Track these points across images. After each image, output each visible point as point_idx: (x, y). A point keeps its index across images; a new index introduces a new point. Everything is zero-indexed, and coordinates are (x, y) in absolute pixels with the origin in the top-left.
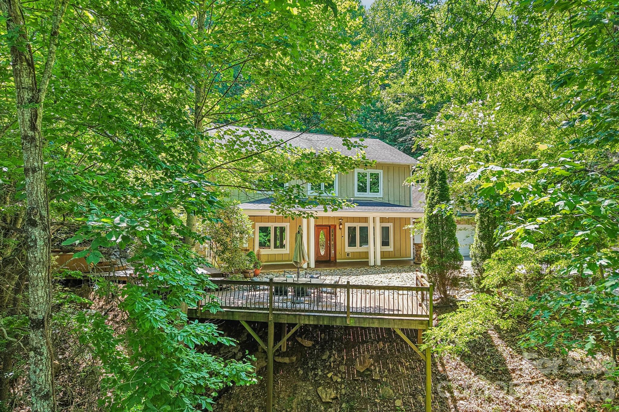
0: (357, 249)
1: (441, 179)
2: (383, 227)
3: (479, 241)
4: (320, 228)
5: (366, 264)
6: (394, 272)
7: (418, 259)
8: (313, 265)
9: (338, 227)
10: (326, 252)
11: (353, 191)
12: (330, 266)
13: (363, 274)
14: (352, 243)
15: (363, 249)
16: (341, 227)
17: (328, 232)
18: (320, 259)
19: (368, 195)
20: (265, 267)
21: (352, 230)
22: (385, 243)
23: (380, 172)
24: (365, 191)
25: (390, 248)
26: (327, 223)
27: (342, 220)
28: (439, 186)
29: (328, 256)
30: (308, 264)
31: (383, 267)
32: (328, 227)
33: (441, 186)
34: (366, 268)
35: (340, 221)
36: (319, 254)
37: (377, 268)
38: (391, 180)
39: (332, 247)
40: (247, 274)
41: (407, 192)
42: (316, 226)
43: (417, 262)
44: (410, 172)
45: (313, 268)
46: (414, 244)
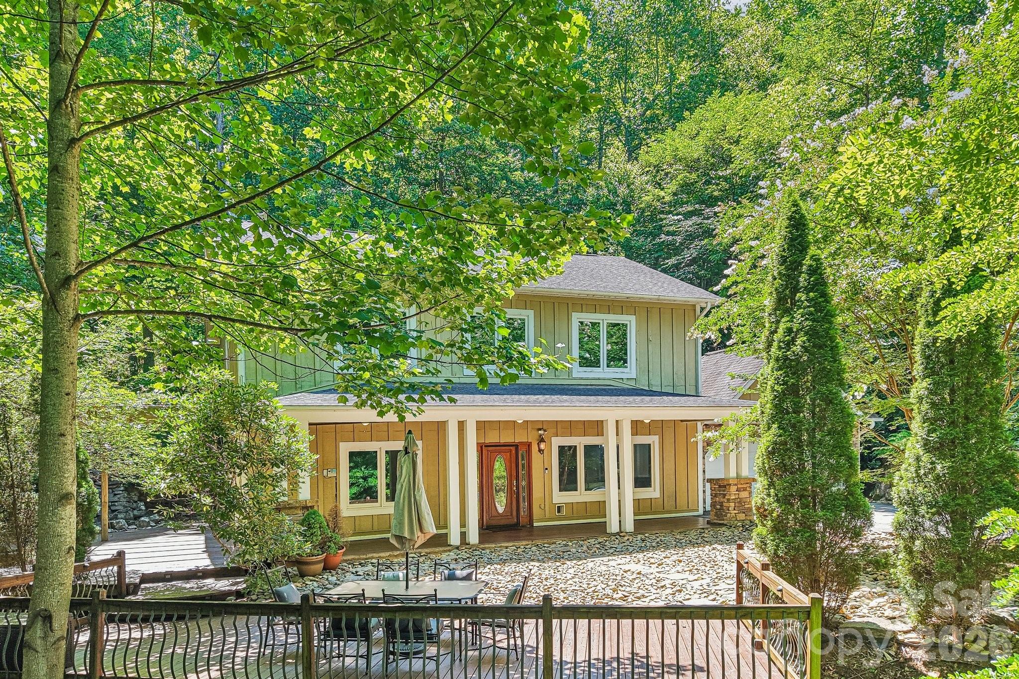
0: (581, 495)
1: (815, 285)
2: (635, 446)
3: (925, 458)
4: (496, 450)
5: (601, 528)
6: (667, 547)
7: (716, 515)
8: (474, 537)
9: (535, 448)
10: (509, 505)
12: (518, 539)
13: (594, 555)
14: (568, 482)
15: (593, 496)
16: (542, 446)
17: (513, 459)
18: (494, 522)
19: (604, 373)
20: (355, 547)
21: (567, 454)
22: (642, 481)
23: (630, 321)
24: (596, 363)
25: (652, 493)
26: (510, 440)
27: (545, 431)
28: (809, 307)
29: (515, 513)
30: (463, 535)
31: (639, 537)
32: (513, 449)
33: (813, 306)
34: (600, 540)
35: (541, 432)
36: (494, 509)
37: (626, 538)
38: (654, 339)
39: (523, 494)
40: (305, 568)
41: (690, 365)
42: (485, 446)
43: (716, 521)
44: (695, 319)
45: (474, 545)
46: (709, 480)
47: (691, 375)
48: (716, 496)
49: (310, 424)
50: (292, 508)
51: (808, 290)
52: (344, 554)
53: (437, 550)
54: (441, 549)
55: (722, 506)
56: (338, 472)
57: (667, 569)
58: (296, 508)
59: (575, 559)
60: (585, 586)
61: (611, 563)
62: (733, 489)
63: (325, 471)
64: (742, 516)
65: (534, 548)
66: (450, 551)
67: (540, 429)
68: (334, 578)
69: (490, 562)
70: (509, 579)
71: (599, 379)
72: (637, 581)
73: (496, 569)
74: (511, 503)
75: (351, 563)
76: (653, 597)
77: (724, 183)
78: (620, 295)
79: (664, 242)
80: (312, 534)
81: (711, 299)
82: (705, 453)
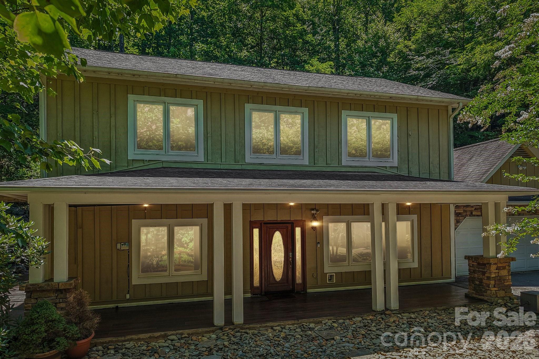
0: (349, 266)
4: (274, 228)
7: (475, 290)
9: (308, 225)
11: (339, 154)
18: (273, 289)
19: (370, 162)
23: (392, 117)
25: (411, 263)
26: (287, 218)
35: (314, 212)
36: (271, 278)
38: (413, 133)
41: (444, 156)
42: (264, 223)
43: (474, 295)
44: (448, 118)
45: (238, 326)
46: (467, 257)
47: (444, 164)
48: (474, 272)
49: (70, 206)
54: (204, 330)
55: (481, 282)
56: (130, 246)
58: (48, 291)
62: (493, 268)
63: (119, 245)
64: (502, 293)
66: (213, 332)
67: (313, 210)
71: (366, 167)
74: (287, 273)
77: (456, 32)
78: (384, 94)
79: (412, 75)
80: (33, 331)
81: (462, 100)
82: (455, 229)
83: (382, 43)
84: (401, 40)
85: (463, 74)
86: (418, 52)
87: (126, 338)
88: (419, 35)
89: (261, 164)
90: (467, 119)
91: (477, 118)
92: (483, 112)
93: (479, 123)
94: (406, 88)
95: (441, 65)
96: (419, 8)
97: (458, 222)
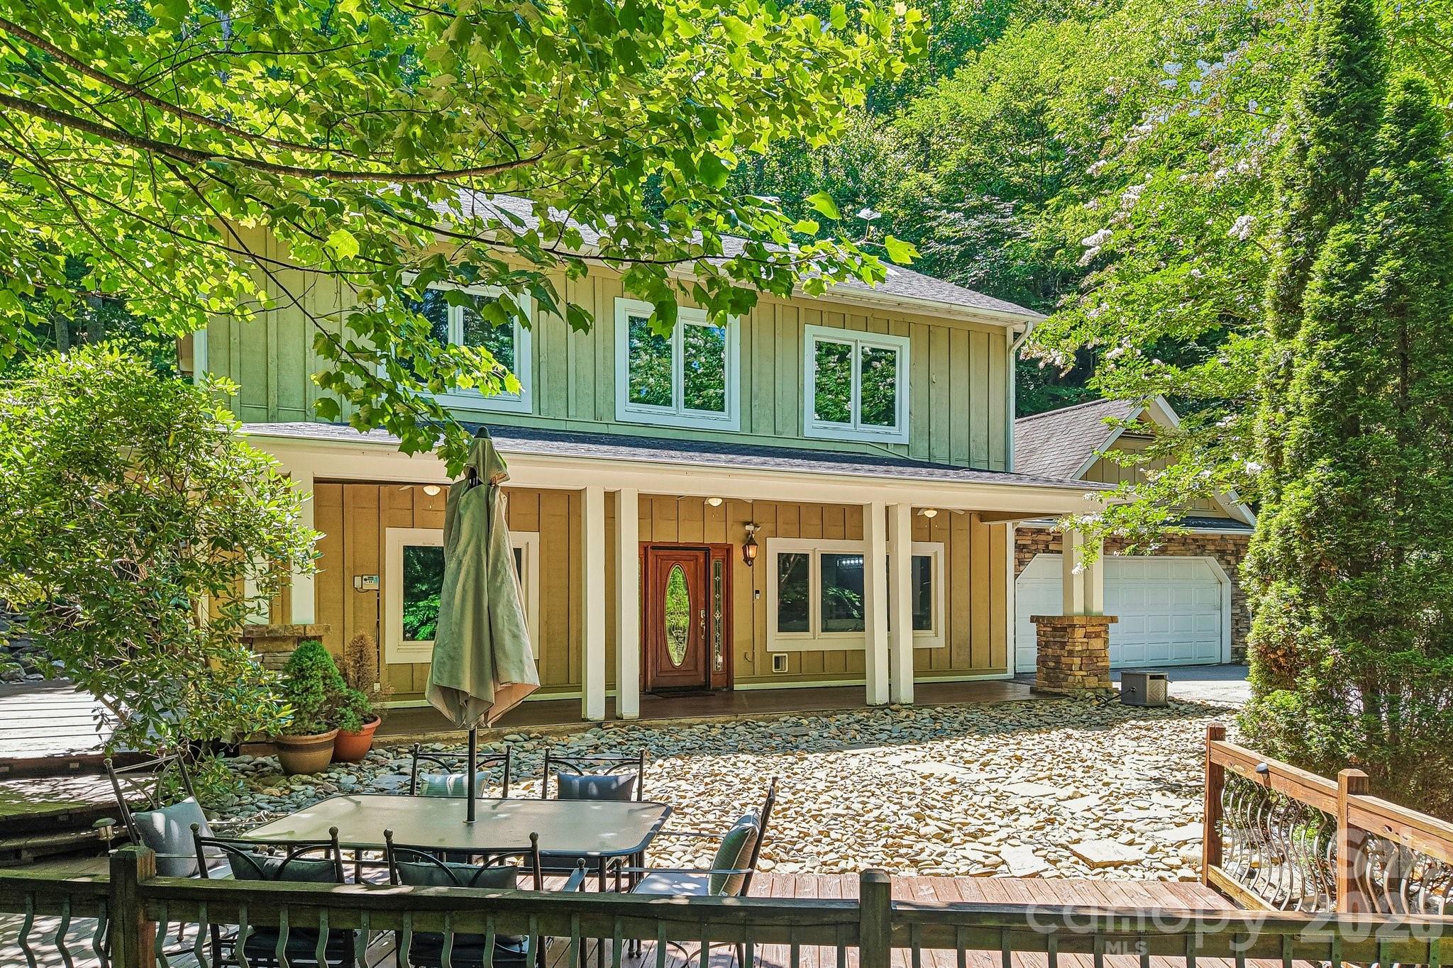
0: (816, 640)
4: (669, 558)
5: (856, 696)
7: (1048, 678)
8: (630, 706)
9: (738, 555)
10: (691, 655)
11: (799, 413)
12: (705, 711)
13: (853, 744)
14: (793, 615)
15: (839, 640)
16: (752, 552)
17: (701, 574)
18: (665, 682)
19: (857, 433)
20: (401, 720)
21: (794, 569)
22: (921, 620)
23: (901, 345)
24: (842, 416)
25: (934, 639)
26: (695, 539)
27: (756, 526)
28: (1405, 194)
29: (701, 668)
30: (611, 703)
31: (926, 712)
32: (701, 554)
33: (1417, 191)
34: (859, 716)
35: (750, 528)
36: (665, 660)
37: (904, 714)
38: (939, 378)
39: (717, 635)
40: (292, 757)
41: (997, 427)
42: (653, 548)
43: (1046, 689)
44: (1006, 351)
45: (630, 721)
46: (1034, 619)
47: (997, 444)
48: (1047, 645)
49: (317, 481)
50: (276, 639)
51: (1397, 158)
52: (378, 731)
53: (561, 727)
54: (569, 726)
55: (1058, 662)
56: (382, 583)
57: (1002, 773)
58: (284, 639)
59: (820, 750)
60: (857, 807)
61: (893, 760)
62: (1079, 633)
63: (358, 580)
64: (1092, 682)
65: (740, 729)
66: (585, 730)
67: (748, 523)
68: (353, 779)
69: (662, 753)
70: (702, 789)
71: (848, 442)
72: (956, 798)
73: (673, 766)
74: (696, 651)
75: (394, 749)
76: (1003, 833)
77: (1027, 165)
78: (887, 297)
79: (934, 254)
80: (306, 690)
81: (1033, 317)
82: (1016, 576)
83: (868, 173)
84: (910, 170)
85: (1039, 262)
86: (948, 201)
87: (427, 737)
88: (949, 167)
89: (646, 425)
90: (1036, 354)
91: (1054, 353)
92: (1063, 343)
93: (1057, 363)
94: (924, 283)
95: (996, 237)
96: (952, 103)
97: (1021, 563)
